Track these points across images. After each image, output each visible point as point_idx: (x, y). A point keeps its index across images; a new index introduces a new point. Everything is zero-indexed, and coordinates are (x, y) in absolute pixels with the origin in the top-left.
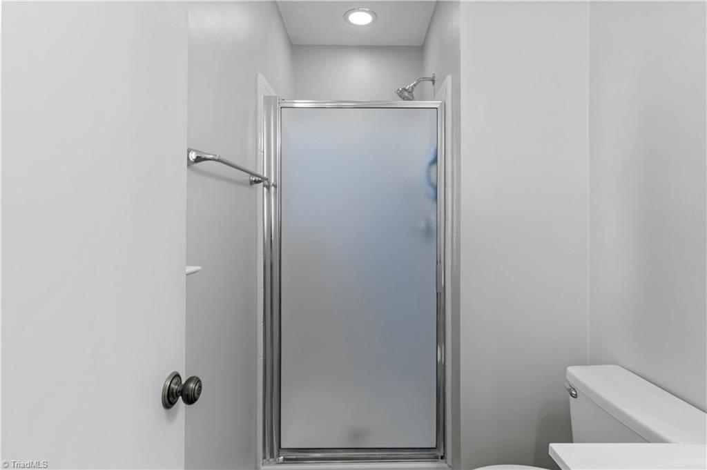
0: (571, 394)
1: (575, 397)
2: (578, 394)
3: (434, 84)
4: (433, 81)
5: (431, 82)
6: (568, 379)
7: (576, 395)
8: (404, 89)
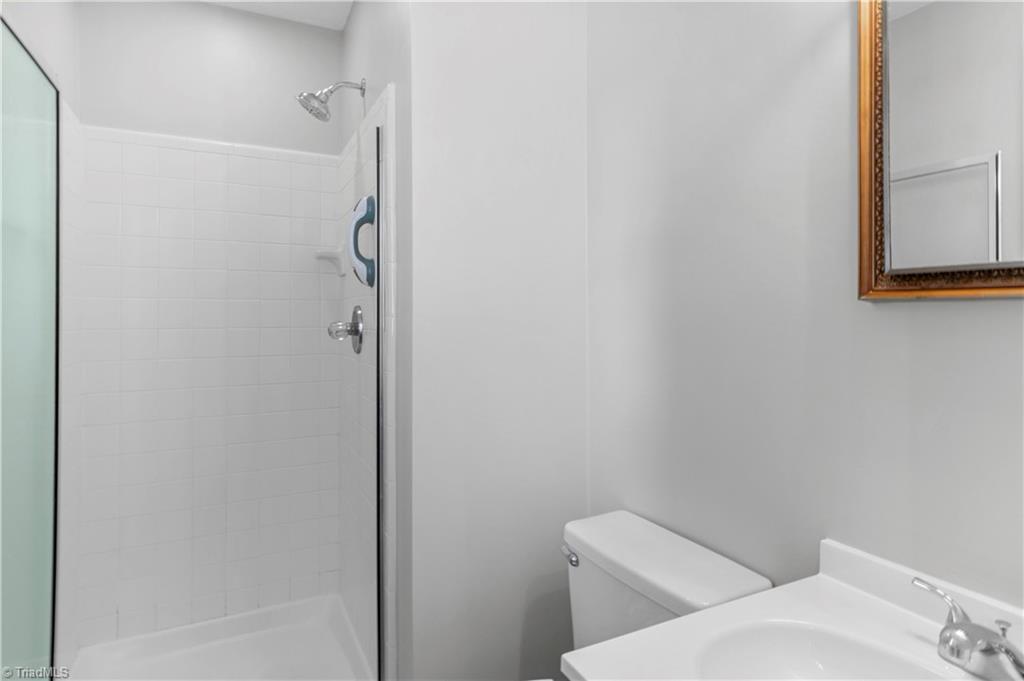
0: (571, 562)
1: (576, 564)
2: (580, 562)
3: (363, 94)
4: (362, 90)
5: (359, 91)
6: (567, 540)
7: (577, 561)
8: (313, 95)
